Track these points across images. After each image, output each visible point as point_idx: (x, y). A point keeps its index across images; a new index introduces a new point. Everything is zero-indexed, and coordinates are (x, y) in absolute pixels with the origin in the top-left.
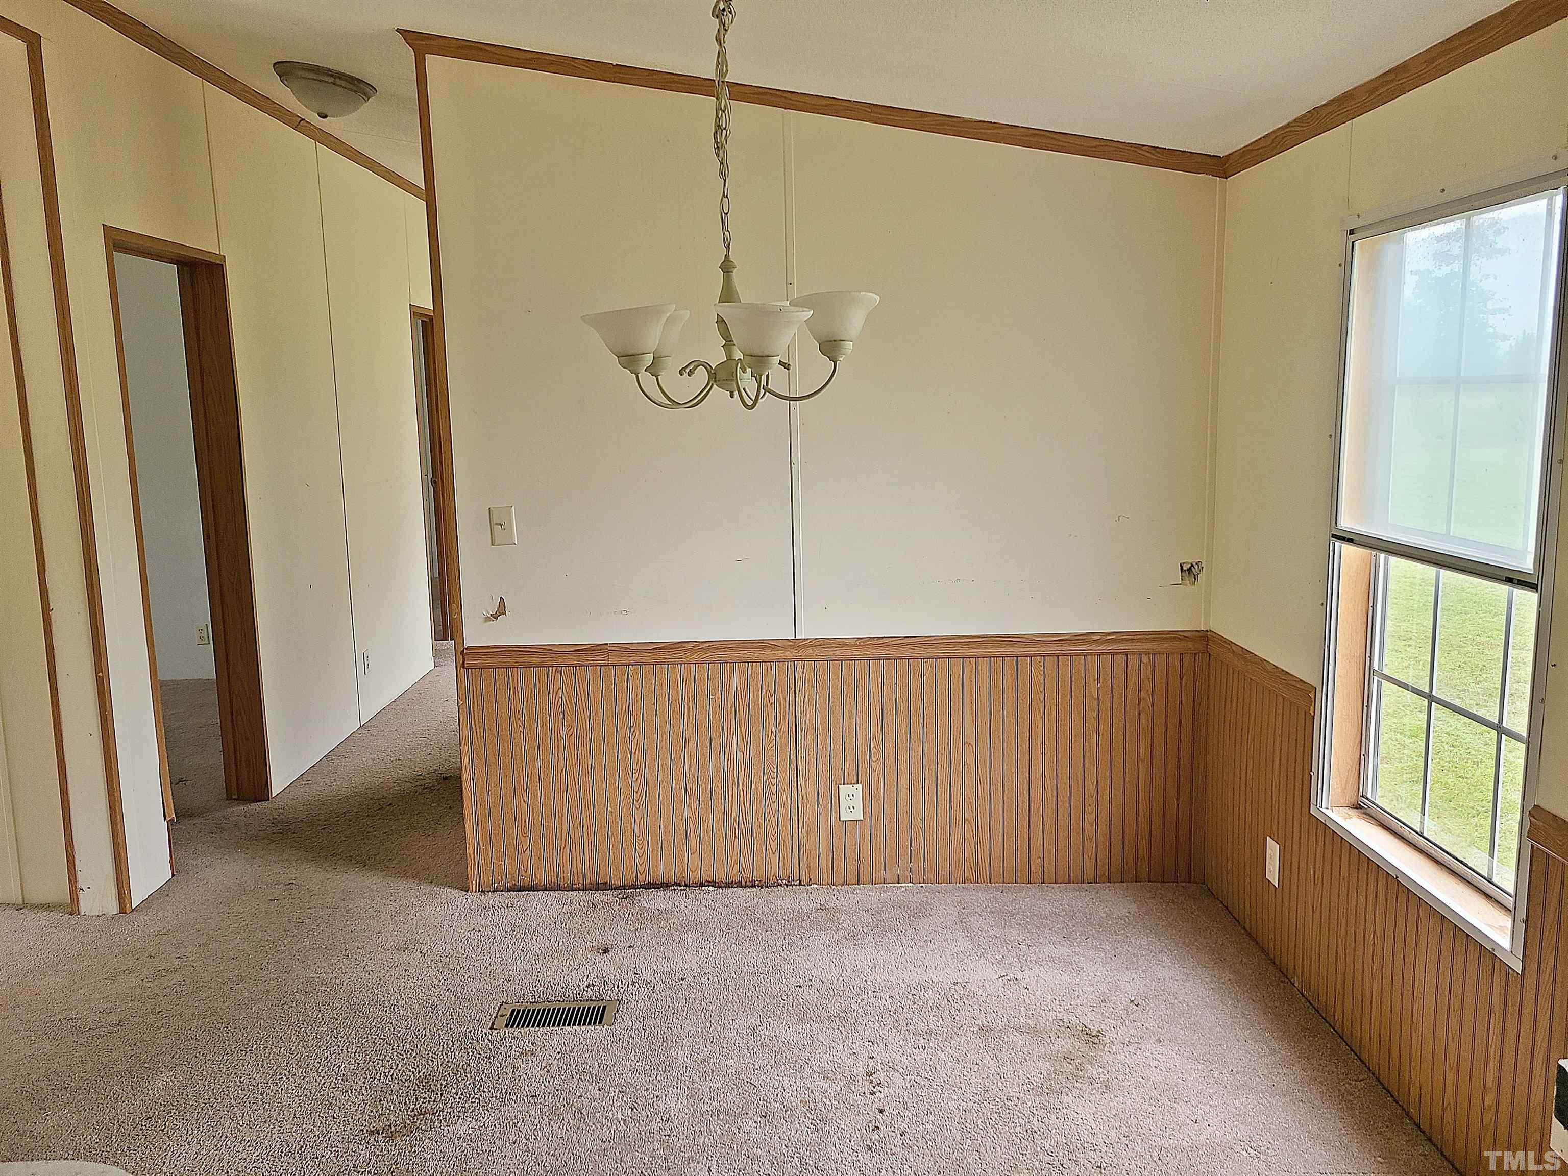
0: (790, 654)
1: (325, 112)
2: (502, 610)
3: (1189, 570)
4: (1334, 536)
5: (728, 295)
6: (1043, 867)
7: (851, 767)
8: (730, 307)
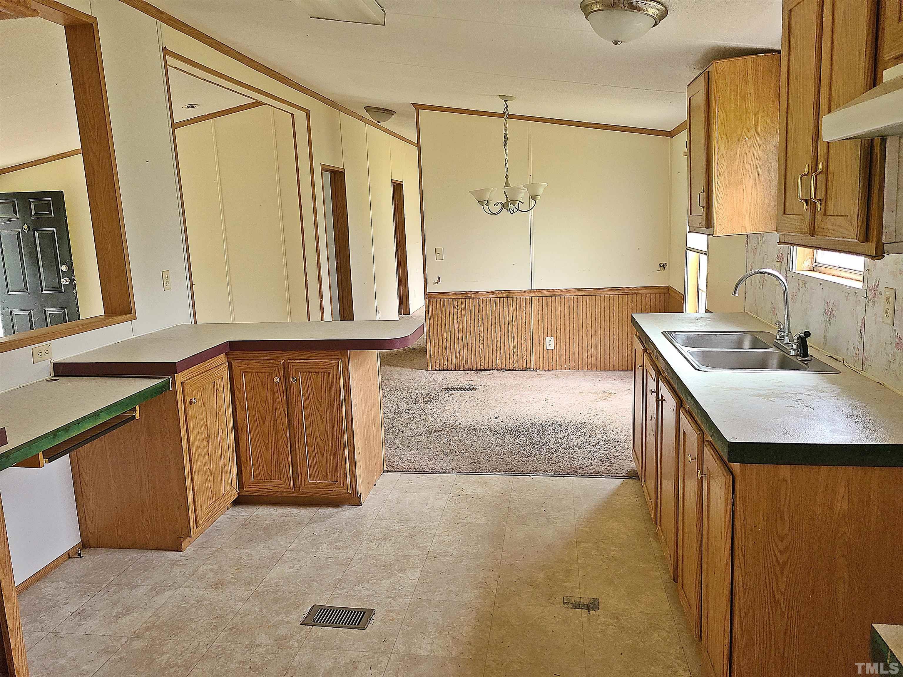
0: (530, 295)
1: (379, 121)
2: (439, 281)
3: (663, 266)
4: (687, 249)
5: (507, 185)
6: (614, 365)
7: (550, 331)
8: (507, 189)
